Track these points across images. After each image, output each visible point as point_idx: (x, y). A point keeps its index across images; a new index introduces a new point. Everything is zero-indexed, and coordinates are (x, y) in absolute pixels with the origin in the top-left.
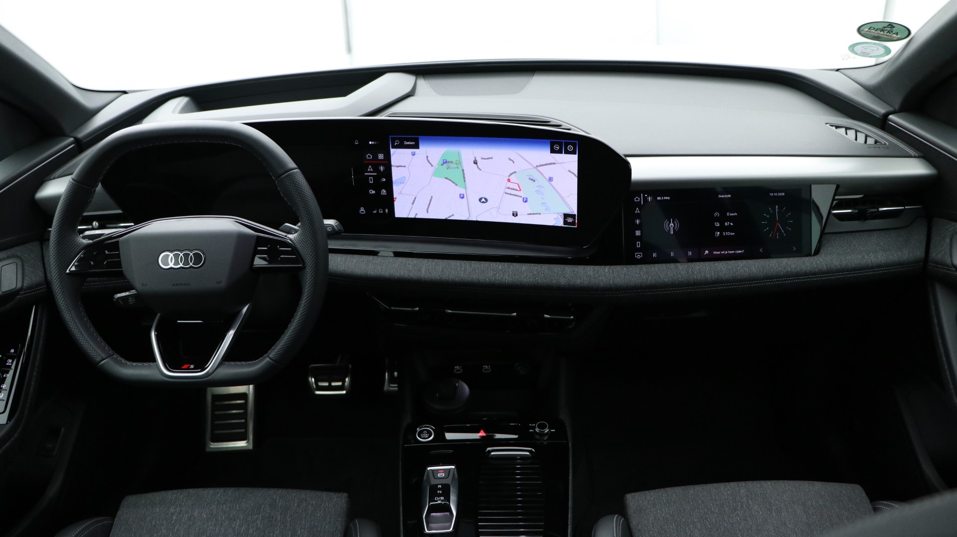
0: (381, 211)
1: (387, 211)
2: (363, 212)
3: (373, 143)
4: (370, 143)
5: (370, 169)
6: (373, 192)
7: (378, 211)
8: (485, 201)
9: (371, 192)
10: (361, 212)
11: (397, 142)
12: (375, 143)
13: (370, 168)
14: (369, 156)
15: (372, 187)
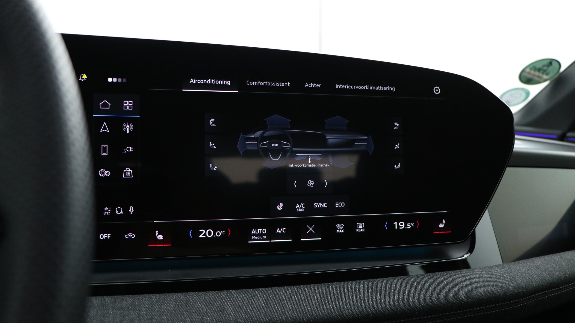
0: (119, 210)
1: (131, 210)
3: (115, 80)
4: (110, 80)
5: (105, 128)
6: (107, 173)
7: (113, 212)
9: (103, 173)
12: (120, 80)
14: (105, 105)
15: (105, 164)
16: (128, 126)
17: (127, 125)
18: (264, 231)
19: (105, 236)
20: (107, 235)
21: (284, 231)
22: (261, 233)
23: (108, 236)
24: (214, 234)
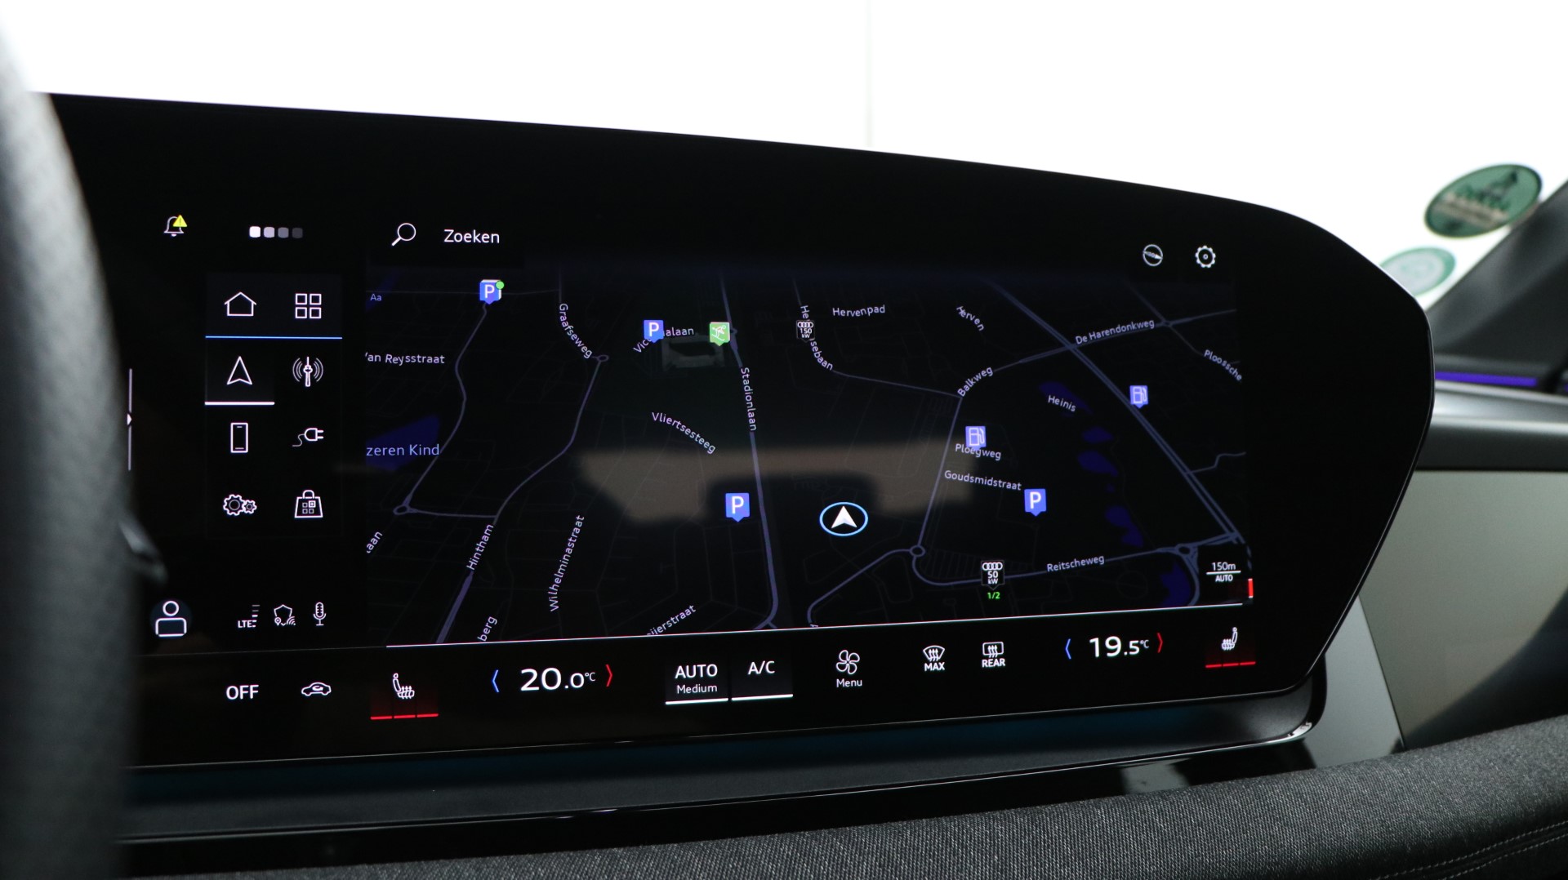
0: (284, 615)
1: (320, 614)
2: (177, 626)
3: (270, 232)
4: (255, 232)
6: (248, 507)
7: (266, 619)
8: (852, 523)
9: (235, 505)
10: (165, 627)
11: (406, 232)
12: (284, 233)
13: (240, 372)
14: (240, 305)
15: (242, 478)
16: (308, 366)
17: (305, 363)
18: (712, 671)
19: (242, 692)
20: (248, 689)
21: (770, 670)
22: (702, 676)
23: (252, 692)
24: (565, 680)
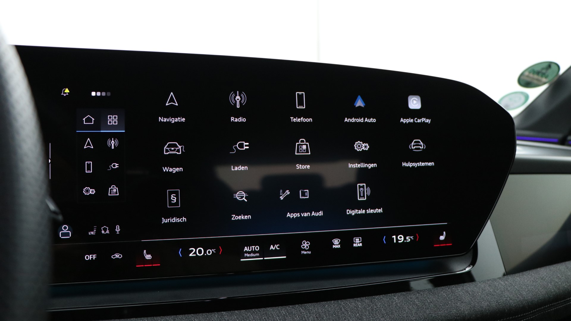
0: (105, 230)
1: (118, 229)
2: (67, 234)
3: (99, 94)
4: (93, 94)
5: (89, 144)
6: (92, 192)
7: (99, 231)
9: (87, 191)
10: (63, 235)
12: (104, 94)
14: (88, 120)
15: (90, 181)
17: (112, 140)
18: (257, 248)
19: (91, 257)
20: (93, 256)
21: (278, 248)
22: (253, 250)
24: (205, 252)
